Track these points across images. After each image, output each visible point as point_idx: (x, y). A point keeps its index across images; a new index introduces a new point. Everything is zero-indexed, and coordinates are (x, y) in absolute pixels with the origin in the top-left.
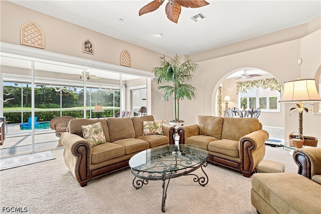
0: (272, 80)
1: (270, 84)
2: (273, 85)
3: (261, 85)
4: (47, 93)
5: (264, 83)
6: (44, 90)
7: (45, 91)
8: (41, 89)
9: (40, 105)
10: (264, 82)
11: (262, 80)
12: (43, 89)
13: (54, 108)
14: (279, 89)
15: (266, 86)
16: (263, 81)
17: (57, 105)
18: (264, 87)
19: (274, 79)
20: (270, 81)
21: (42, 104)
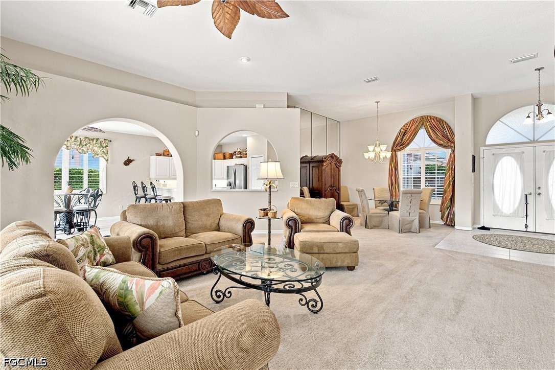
0: (95, 142)
1: (91, 146)
2: (96, 149)
3: (76, 146)
5: (81, 143)
10: (81, 141)
11: (76, 138)
14: (105, 156)
15: (85, 150)
16: (78, 139)
18: (80, 151)
19: (98, 139)
20: (91, 142)
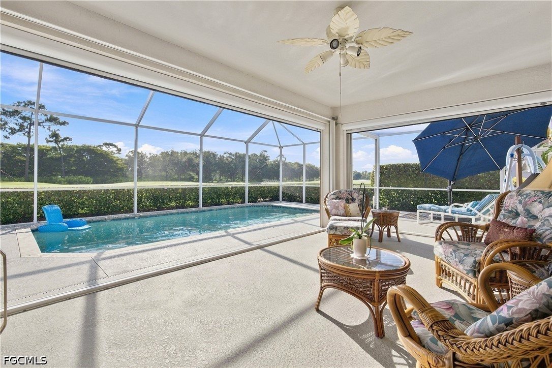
4: (68, 156)
6: (60, 150)
7: (63, 151)
8: (55, 147)
9: (54, 178)
12: (60, 148)
13: (80, 183)
17: (87, 178)
21: (58, 175)
